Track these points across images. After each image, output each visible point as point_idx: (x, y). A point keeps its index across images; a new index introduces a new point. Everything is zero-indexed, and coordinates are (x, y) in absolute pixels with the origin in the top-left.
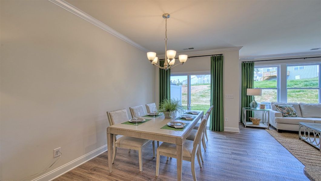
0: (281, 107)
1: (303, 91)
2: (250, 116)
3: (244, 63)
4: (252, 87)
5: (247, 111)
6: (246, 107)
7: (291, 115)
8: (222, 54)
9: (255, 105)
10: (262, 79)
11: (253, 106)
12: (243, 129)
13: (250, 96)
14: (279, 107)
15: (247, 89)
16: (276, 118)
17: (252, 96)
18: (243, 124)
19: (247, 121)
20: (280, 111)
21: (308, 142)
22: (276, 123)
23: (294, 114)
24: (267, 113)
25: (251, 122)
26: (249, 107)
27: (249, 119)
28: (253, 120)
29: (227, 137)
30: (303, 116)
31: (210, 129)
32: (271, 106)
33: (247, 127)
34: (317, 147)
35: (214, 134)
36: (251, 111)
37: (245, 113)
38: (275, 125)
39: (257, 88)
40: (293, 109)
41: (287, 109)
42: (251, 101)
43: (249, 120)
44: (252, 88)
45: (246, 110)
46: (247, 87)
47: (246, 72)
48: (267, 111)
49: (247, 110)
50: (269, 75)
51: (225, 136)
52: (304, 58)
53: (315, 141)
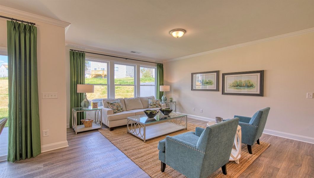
0: (111, 104)
1: (119, 88)
2: (82, 118)
3: (73, 52)
4: (83, 82)
5: (78, 113)
6: (77, 107)
7: (119, 110)
8: (34, 24)
9: (87, 104)
10: (90, 77)
11: (85, 106)
12: (74, 137)
13: (81, 93)
14: (110, 104)
15: (78, 85)
16: (108, 116)
17: (83, 93)
18: (73, 129)
19: (78, 125)
20: (112, 108)
21: (135, 135)
22: (108, 121)
23: (122, 109)
24: (100, 112)
25: (83, 124)
26: (81, 106)
27: (80, 121)
28: (85, 123)
29: (45, 166)
30: (127, 110)
31: (8, 161)
32: (103, 103)
33: (78, 133)
34: (142, 138)
35: (18, 168)
36: (83, 112)
37: (75, 115)
38: (108, 124)
39: (88, 84)
40: (121, 104)
41: (116, 105)
42: (83, 100)
43: (80, 123)
44: (83, 84)
45: (76, 112)
46: (77, 83)
47: (76, 64)
48: (100, 110)
49: (78, 111)
50: (96, 74)
51: (41, 165)
52: (126, 59)
53: (140, 133)
